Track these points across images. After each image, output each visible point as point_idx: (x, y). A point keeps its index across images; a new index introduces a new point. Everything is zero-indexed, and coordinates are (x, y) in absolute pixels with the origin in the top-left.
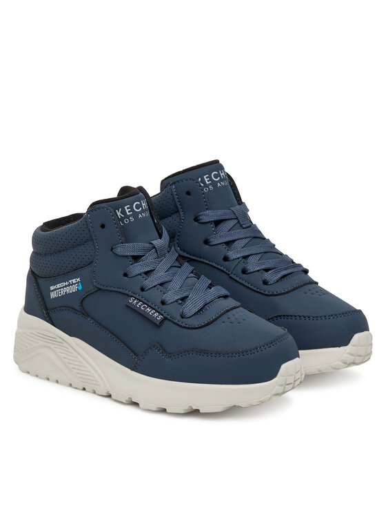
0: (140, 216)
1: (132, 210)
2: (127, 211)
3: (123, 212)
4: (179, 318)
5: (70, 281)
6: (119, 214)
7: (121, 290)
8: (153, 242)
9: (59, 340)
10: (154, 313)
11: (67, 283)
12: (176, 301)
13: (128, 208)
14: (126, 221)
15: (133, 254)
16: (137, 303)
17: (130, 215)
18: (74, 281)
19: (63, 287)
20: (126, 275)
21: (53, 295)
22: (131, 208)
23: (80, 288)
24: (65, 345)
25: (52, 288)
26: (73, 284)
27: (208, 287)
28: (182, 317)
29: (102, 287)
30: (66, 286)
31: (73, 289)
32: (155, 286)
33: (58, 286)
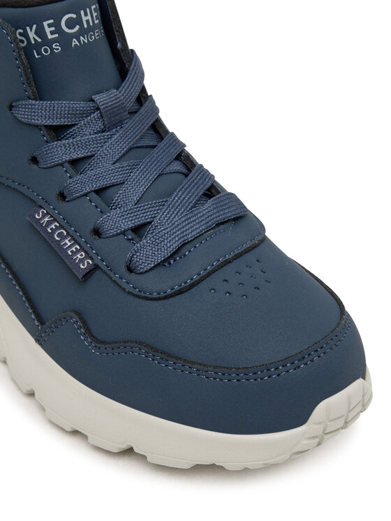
0: (75, 42)
1: (58, 30)
2: (48, 30)
3: (40, 32)
4: (123, 269)
6: (32, 35)
7: (24, 190)
8: (96, 98)
10: (77, 251)
12: (124, 233)
13: (49, 26)
14: (46, 51)
15: (49, 122)
16: (49, 223)
17: (54, 41)
20: (34, 160)
22: (57, 25)
27: (205, 194)
28: (130, 270)
32: (86, 195)
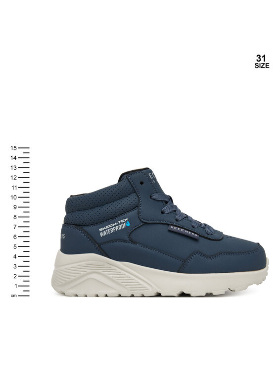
5: (119, 222)
9: (107, 265)
11: (116, 224)
18: (122, 221)
19: (112, 227)
20: (162, 213)
21: (102, 234)
23: (128, 225)
24: (113, 268)
25: (101, 230)
26: (121, 223)
29: (147, 221)
30: (115, 226)
31: (123, 226)
33: (107, 227)
